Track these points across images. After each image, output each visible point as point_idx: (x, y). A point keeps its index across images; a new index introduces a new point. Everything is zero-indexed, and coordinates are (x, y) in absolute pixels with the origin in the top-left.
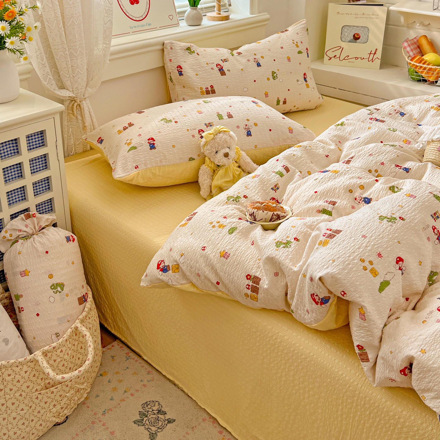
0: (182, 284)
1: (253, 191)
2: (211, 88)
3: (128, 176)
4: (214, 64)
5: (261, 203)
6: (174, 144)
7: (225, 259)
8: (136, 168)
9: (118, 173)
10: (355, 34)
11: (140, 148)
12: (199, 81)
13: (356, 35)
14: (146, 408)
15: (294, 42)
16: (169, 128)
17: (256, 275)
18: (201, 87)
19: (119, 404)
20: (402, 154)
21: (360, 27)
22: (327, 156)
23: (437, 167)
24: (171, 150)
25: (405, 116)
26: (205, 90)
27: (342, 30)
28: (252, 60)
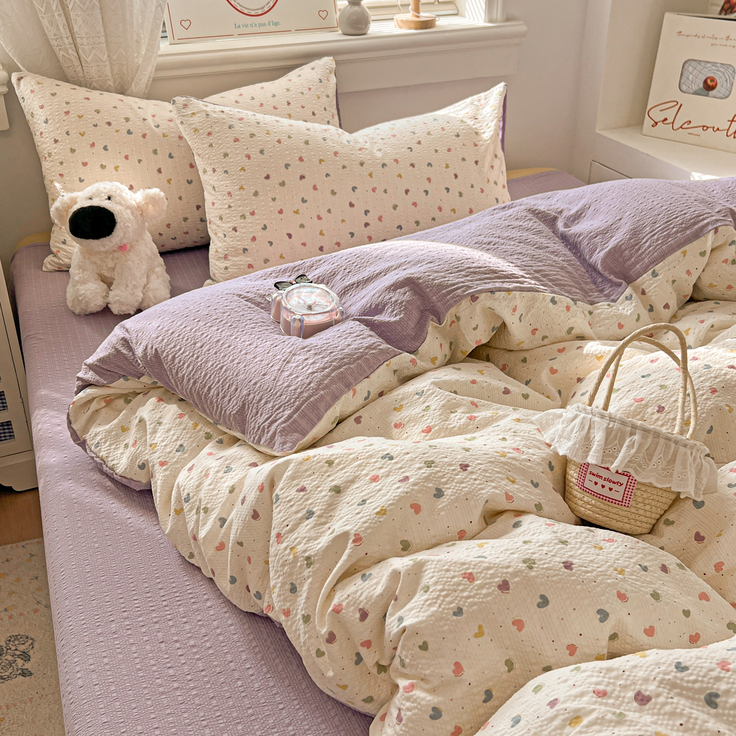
10: (709, 78)
13: (709, 81)
21: (719, 65)
27: (683, 68)
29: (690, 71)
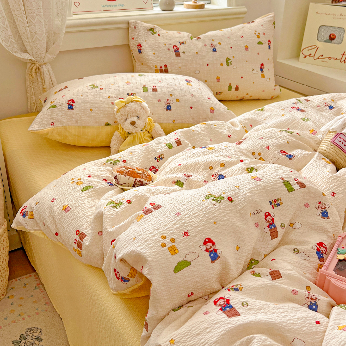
0: (35, 230)
1: (136, 158)
2: (165, 67)
4: (171, 45)
5: (127, 168)
6: (92, 108)
7: (65, 213)
8: (51, 125)
9: (33, 126)
10: (332, 34)
11: (59, 107)
12: (155, 60)
13: (332, 36)
15: (256, 33)
16: (92, 93)
17: (83, 232)
18: (156, 66)
19: (9, 324)
20: (294, 141)
21: (337, 28)
22: (229, 137)
23: (323, 158)
24: (87, 112)
25: (333, 109)
26: (159, 68)
27: (319, 29)
28: (209, 44)
29: (323, 31)
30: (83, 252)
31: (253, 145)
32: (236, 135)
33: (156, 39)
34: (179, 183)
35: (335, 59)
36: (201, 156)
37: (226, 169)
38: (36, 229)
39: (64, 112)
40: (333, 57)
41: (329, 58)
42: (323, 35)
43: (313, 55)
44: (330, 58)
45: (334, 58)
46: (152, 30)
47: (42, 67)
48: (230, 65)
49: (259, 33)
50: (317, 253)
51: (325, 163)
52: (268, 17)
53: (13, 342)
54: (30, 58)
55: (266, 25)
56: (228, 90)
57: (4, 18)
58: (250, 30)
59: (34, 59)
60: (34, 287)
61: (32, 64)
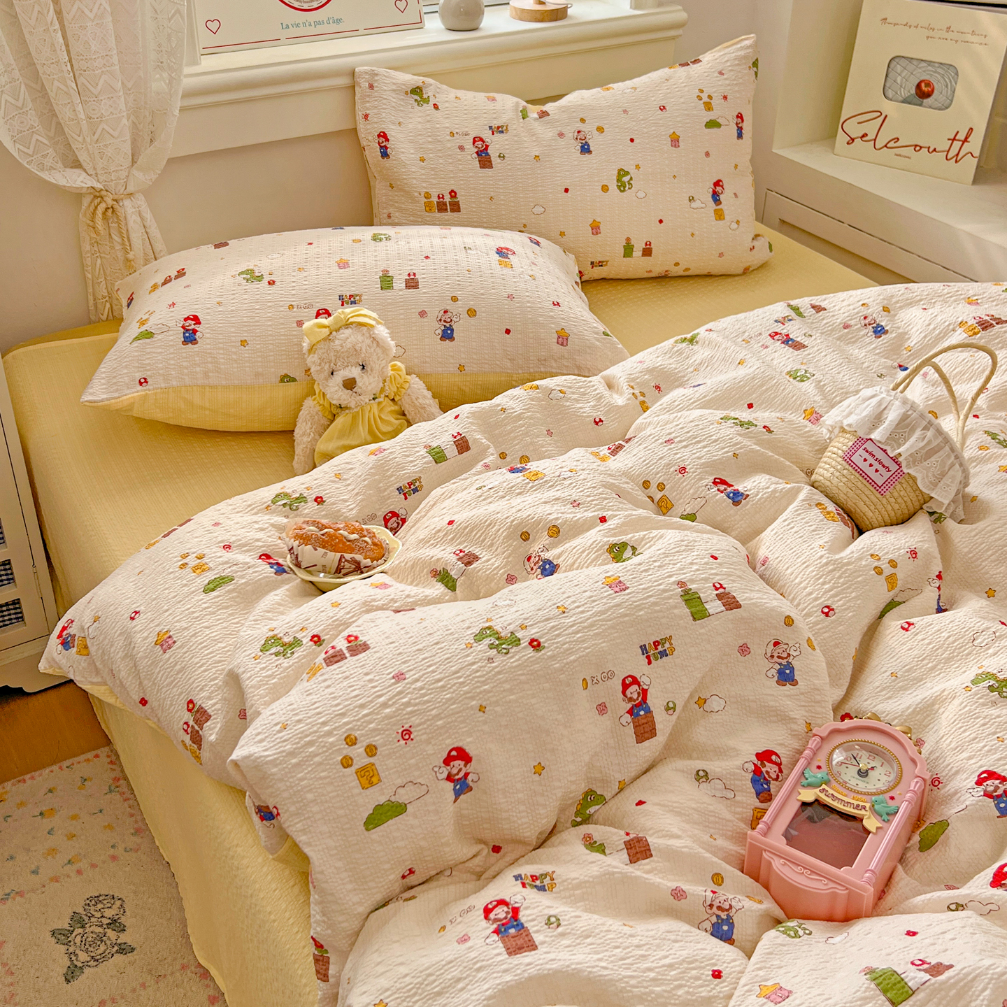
0: (93, 683)
1: (350, 488)
2: (452, 197)
3: (113, 401)
4: (467, 137)
5: (320, 526)
6: (245, 336)
7: (162, 652)
8: (141, 384)
9: (92, 390)
11: (159, 337)
12: (424, 177)
13: (923, 85)
14: (92, 908)
15: (701, 95)
16: (245, 297)
17: (203, 705)
18: (427, 193)
19: (44, 886)
20: (752, 451)
21: (937, 65)
22: (597, 423)
23: (818, 504)
24: (234, 350)
25: (883, 337)
26: (435, 200)
27: (888, 67)
28: (570, 133)
29: (899, 72)
30: (205, 754)
31: (647, 461)
32: (616, 419)
33: (428, 118)
34: (444, 577)
35: (931, 150)
36: (507, 498)
37: (562, 542)
38: (95, 680)
39: (172, 350)
40: (927, 146)
41: (916, 146)
42: (899, 82)
43: (871, 136)
44: (918, 148)
45: (929, 148)
46: (417, 91)
47: (121, 204)
48: (627, 188)
49: (710, 97)
50: (753, 781)
51: (822, 521)
52: (739, 46)
53: (53, 933)
54: (89, 185)
55: (731, 70)
56: (622, 255)
57: (18, 82)
58: (686, 89)
59: (99, 186)
60: (107, 788)
61: (96, 197)
